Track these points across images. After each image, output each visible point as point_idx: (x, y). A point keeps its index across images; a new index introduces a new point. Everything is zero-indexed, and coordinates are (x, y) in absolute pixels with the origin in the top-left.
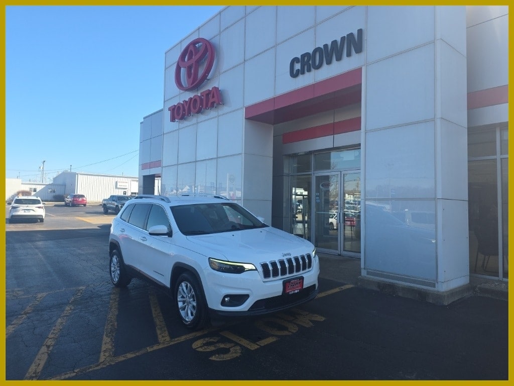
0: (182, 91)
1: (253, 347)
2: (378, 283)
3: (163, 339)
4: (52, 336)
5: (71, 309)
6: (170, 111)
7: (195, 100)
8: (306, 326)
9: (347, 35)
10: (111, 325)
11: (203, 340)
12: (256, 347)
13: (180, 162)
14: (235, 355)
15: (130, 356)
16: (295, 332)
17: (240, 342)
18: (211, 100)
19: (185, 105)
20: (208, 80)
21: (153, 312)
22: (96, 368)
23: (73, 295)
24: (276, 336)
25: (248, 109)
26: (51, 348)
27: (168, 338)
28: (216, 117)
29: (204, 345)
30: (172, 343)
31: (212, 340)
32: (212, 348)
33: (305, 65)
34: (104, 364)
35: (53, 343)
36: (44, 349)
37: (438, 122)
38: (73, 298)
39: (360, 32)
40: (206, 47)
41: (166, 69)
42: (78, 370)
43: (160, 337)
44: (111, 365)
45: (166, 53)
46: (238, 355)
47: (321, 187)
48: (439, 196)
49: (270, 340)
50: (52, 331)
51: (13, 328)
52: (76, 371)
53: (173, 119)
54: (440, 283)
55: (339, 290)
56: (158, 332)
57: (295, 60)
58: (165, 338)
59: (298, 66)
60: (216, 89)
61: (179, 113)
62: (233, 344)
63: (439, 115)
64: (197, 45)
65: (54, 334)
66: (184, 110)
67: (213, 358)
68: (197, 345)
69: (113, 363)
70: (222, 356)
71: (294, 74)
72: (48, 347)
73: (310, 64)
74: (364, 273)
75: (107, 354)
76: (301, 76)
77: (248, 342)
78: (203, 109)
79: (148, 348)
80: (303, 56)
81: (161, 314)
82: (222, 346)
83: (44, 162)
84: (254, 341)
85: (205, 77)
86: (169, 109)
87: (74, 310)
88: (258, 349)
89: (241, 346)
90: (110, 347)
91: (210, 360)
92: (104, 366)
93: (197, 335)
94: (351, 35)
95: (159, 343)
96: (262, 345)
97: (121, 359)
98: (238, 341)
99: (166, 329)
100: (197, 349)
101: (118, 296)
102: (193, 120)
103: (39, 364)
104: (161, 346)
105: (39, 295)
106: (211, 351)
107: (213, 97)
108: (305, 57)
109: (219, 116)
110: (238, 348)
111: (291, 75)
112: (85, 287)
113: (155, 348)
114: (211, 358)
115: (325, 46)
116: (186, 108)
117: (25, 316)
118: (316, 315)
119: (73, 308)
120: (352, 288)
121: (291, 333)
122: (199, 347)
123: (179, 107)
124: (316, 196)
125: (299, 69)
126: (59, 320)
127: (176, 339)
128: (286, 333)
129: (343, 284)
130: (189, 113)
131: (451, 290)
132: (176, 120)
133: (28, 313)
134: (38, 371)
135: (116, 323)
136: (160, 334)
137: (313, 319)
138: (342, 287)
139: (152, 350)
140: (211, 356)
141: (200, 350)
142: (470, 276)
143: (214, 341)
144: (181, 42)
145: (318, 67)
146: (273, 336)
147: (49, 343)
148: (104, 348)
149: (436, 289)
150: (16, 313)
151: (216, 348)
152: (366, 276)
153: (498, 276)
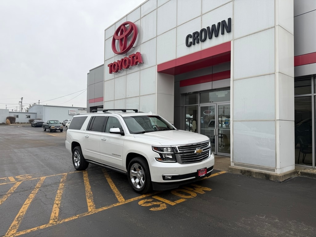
0: (116, 55)
1: (173, 204)
2: (241, 170)
3: (121, 200)
4: (58, 199)
5: (63, 185)
6: (109, 67)
7: (125, 60)
8: (201, 193)
9: (222, 22)
10: (89, 193)
11: (143, 200)
12: (175, 204)
13: (115, 99)
14: (163, 208)
15: (105, 208)
16: (195, 196)
17: (165, 202)
18: (136, 61)
19: (119, 64)
20: (134, 47)
21: (111, 187)
22: (87, 214)
23: (61, 178)
24: (185, 198)
25: (159, 66)
26: (59, 205)
27: (124, 200)
28: (138, 71)
29: (145, 203)
30: (127, 202)
31: (148, 200)
32: (149, 205)
33: (195, 39)
34: (92, 212)
35: (60, 202)
36: (55, 206)
37: (277, 74)
38: (62, 180)
39: (230, 20)
40: (132, 27)
41: (105, 40)
42: (78, 215)
43: (119, 199)
44: (96, 213)
45: (105, 31)
46: (165, 208)
47: (204, 113)
48: (278, 118)
49: (182, 200)
50: (56, 197)
51: (33, 195)
52: (78, 216)
53: (111, 72)
54: (277, 169)
55: (218, 174)
56: (117, 197)
57: (189, 36)
58: (122, 200)
59: (191, 40)
60: (138, 53)
61: (115, 68)
62: (161, 203)
63: (277, 70)
64: (126, 26)
65: (58, 198)
66: (118, 66)
67: (152, 209)
68: (141, 203)
69: (96, 212)
70: (156, 208)
71: (189, 45)
72: (58, 204)
73: (198, 39)
74: (232, 164)
75: (92, 208)
76: (193, 46)
77: (169, 201)
78: (130, 66)
79: (114, 205)
80: (194, 34)
81: (116, 188)
82: (155, 203)
83: (22, 98)
84: (173, 201)
85: (131, 46)
86: (108, 66)
87: (64, 186)
88: (175, 205)
89: (166, 203)
90: (92, 204)
91: (150, 210)
92: (92, 213)
93: (140, 198)
94: (224, 22)
95: (119, 202)
96: (178, 203)
97: (100, 210)
98: (164, 201)
99: (121, 195)
100: (142, 205)
101: (88, 178)
102: (124, 73)
103: (56, 213)
104: (121, 204)
105: (42, 178)
106: (150, 206)
107: (137, 58)
108: (195, 34)
109: (140, 70)
110: (165, 204)
111: (187, 46)
112: (67, 174)
113: (118, 204)
114: (150, 209)
115: (208, 28)
116: (120, 65)
117: (38, 189)
118: (206, 188)
119: (64, 185)
120: (225, 173)
121: (193, 197)
122: (142, 204)
123: (115, 65)
124: (201, 119)
125: (191, 42)
126: (58, 191)
127: (128, 200)
128: (189, 197)
129: (220, 171)
130: (121, 68)
131: (284, 173)
132: (113, 72)
133: (39, 187)
134: (56, 216)
135: (91, 193)
136: (118, 198)
137: (205, 189)
138: (220, 173)
139: (116, 205)
140: (151, 208)
141: (143, 205)
142: (295, 166)
143: (150, 201)
144: (115, 23)
145: (204, 41)
146: (183, 198)
147: (57, 203)
148: (89, 204)
149: (275, 172)
150: (32, 188)
151: (152, 205)
152: (234, 166)
153: (312, 166)
